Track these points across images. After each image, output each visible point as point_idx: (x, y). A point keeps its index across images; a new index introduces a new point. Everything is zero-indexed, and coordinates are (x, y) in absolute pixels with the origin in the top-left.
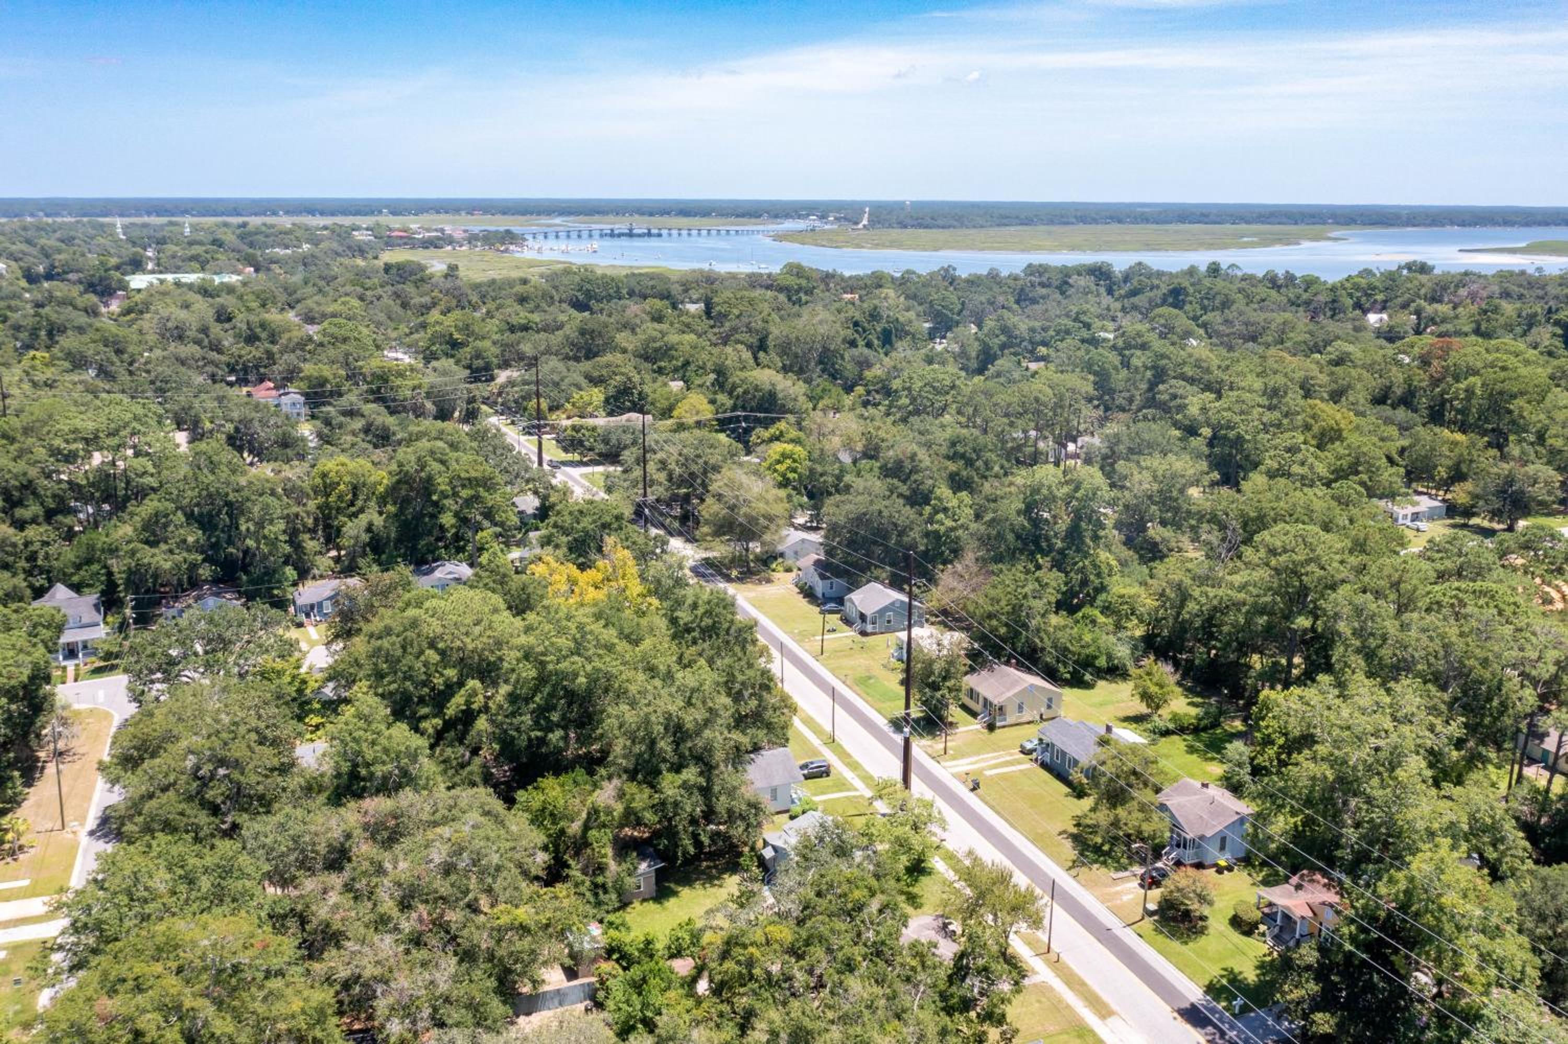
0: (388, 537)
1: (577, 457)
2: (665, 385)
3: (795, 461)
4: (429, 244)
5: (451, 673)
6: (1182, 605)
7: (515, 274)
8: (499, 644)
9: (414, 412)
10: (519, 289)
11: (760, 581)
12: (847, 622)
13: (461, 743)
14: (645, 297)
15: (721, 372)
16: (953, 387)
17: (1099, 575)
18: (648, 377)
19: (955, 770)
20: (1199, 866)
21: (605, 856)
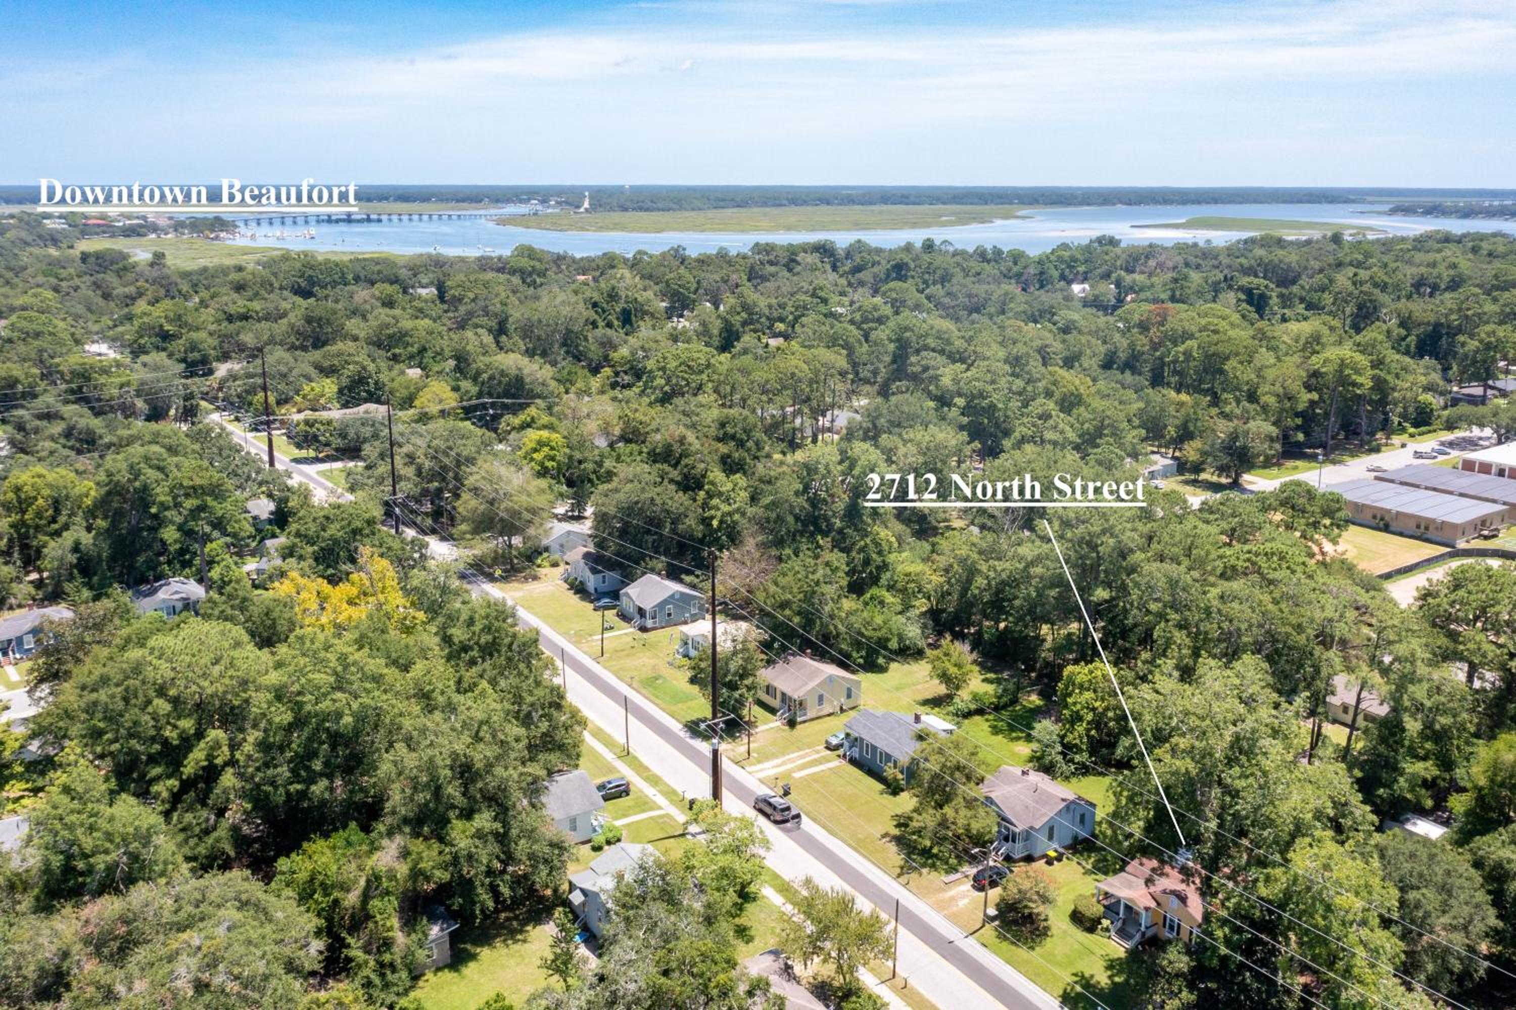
0: (99, 556)
1: (312, 453)
2: (403, 373)
3: (552, 449)
4: (131, 232)
5: (187, 724)
6: (969, 581)
7: (228, 262)
8: (244, 683)
9: (123, 411)
10: (234, 276)
11: (526, 579)
12: (624, 617)
13: (204, 804)
14: (373, 283)
15: (462, 361)
16: (708, 366)
17: (880, 553)
18: (383, 365)
19: (762, 775)
20: (1029, 859)
21: (391, 929)
